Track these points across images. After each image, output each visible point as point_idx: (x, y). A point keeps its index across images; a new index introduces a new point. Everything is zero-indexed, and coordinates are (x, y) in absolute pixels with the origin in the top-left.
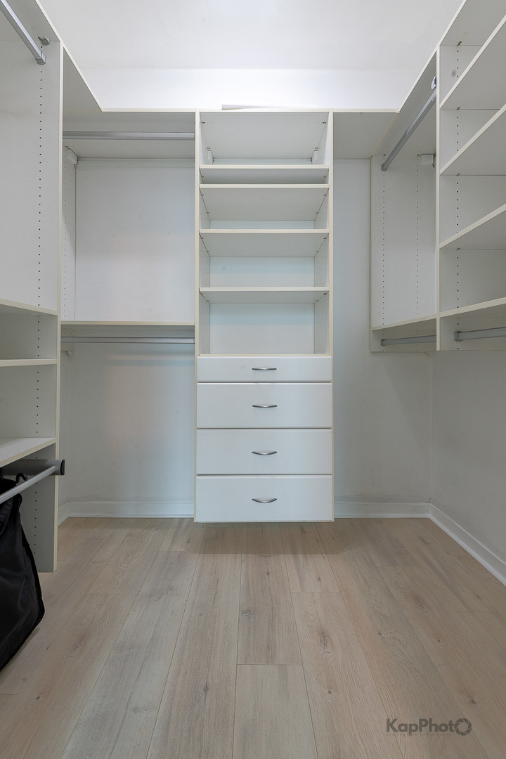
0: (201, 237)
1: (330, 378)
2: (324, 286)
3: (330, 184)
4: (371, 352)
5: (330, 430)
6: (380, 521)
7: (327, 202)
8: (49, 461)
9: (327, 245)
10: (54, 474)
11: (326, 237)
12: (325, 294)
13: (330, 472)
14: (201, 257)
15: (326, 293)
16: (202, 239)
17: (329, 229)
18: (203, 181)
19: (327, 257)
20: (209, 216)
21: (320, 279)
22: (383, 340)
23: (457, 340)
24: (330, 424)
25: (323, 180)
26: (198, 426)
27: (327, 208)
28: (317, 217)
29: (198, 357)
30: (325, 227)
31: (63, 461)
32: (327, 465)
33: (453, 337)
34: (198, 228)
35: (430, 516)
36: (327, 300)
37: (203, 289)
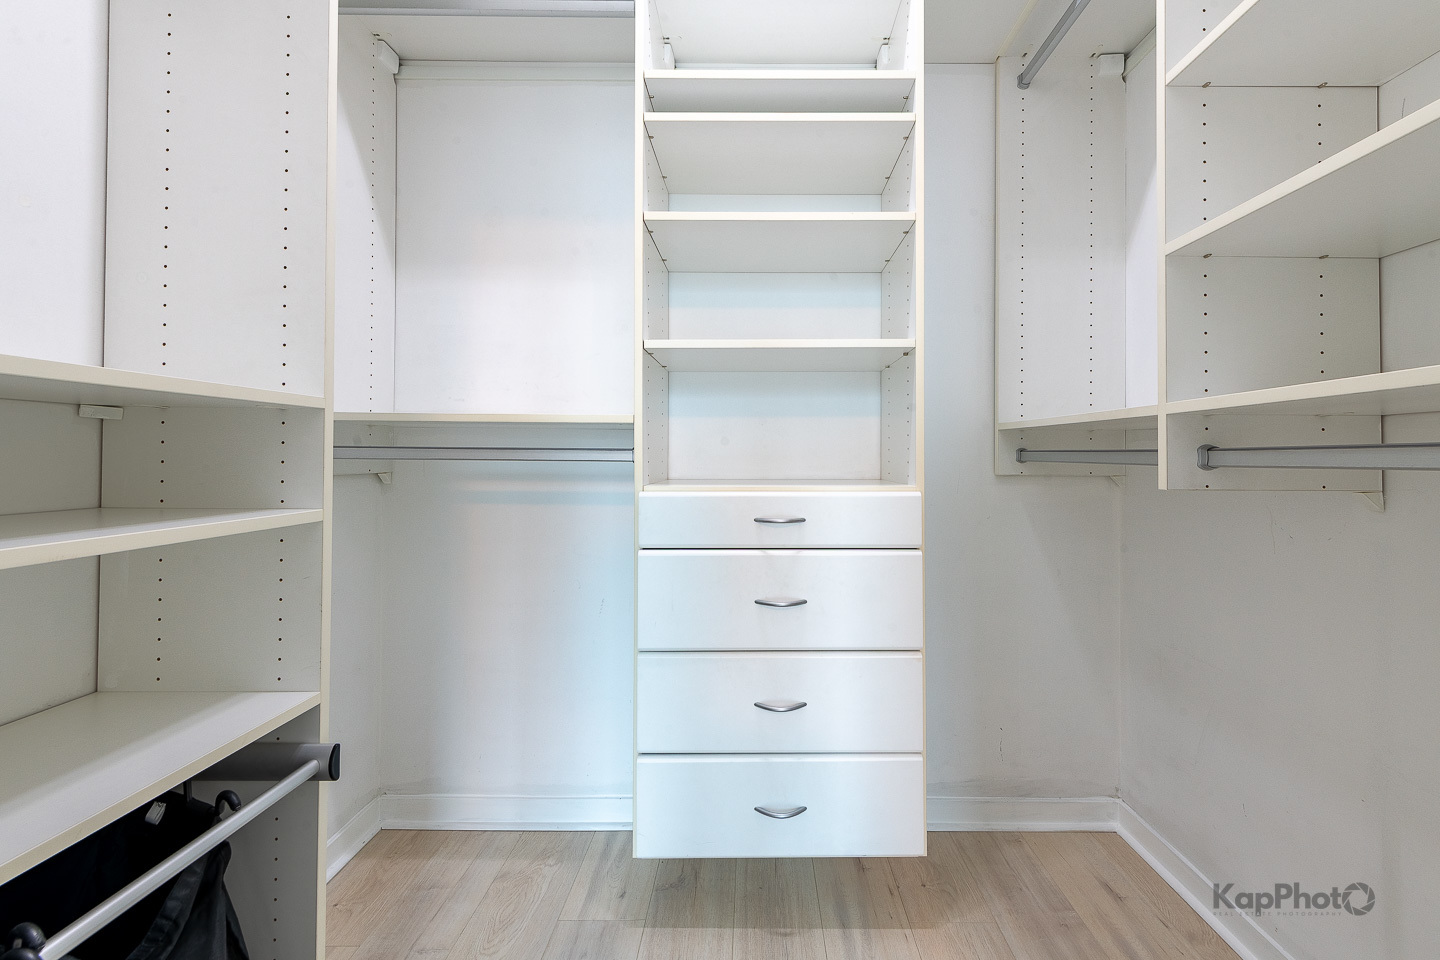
0: (649, 229)
1: (917, 541)
2: (905, 336)
3: (917, 113)
4: (998, 476)
5: (919, 656)
6: (1016, 838)
7: (910, 152)
8: (309, 746)
9: (911, 246)
10: (316, 777)
11: (908, 229)
12: (906, 354)
13: (920, 747)
14: (647, 271)
15: (908, 353)
16: (650, 232)
17: (915, 211)
18: (653, 104)
19: (909, 272)
20: (665, 184)
21: (893, 320)
22: (1022, 450)
23: (1206, 466)
24: (918, 642)
25: (904, 103)
26: (642, 645)
27: (910, 164)
28: (887, 185)
29: (641, 494)
30: (905, 208)
31: (336, 748)
32: (912, 730)
33: (1194, 458)
34: (641, 208)
35: (1115, 825)
36: (911, 368)
37: (651, 344)
